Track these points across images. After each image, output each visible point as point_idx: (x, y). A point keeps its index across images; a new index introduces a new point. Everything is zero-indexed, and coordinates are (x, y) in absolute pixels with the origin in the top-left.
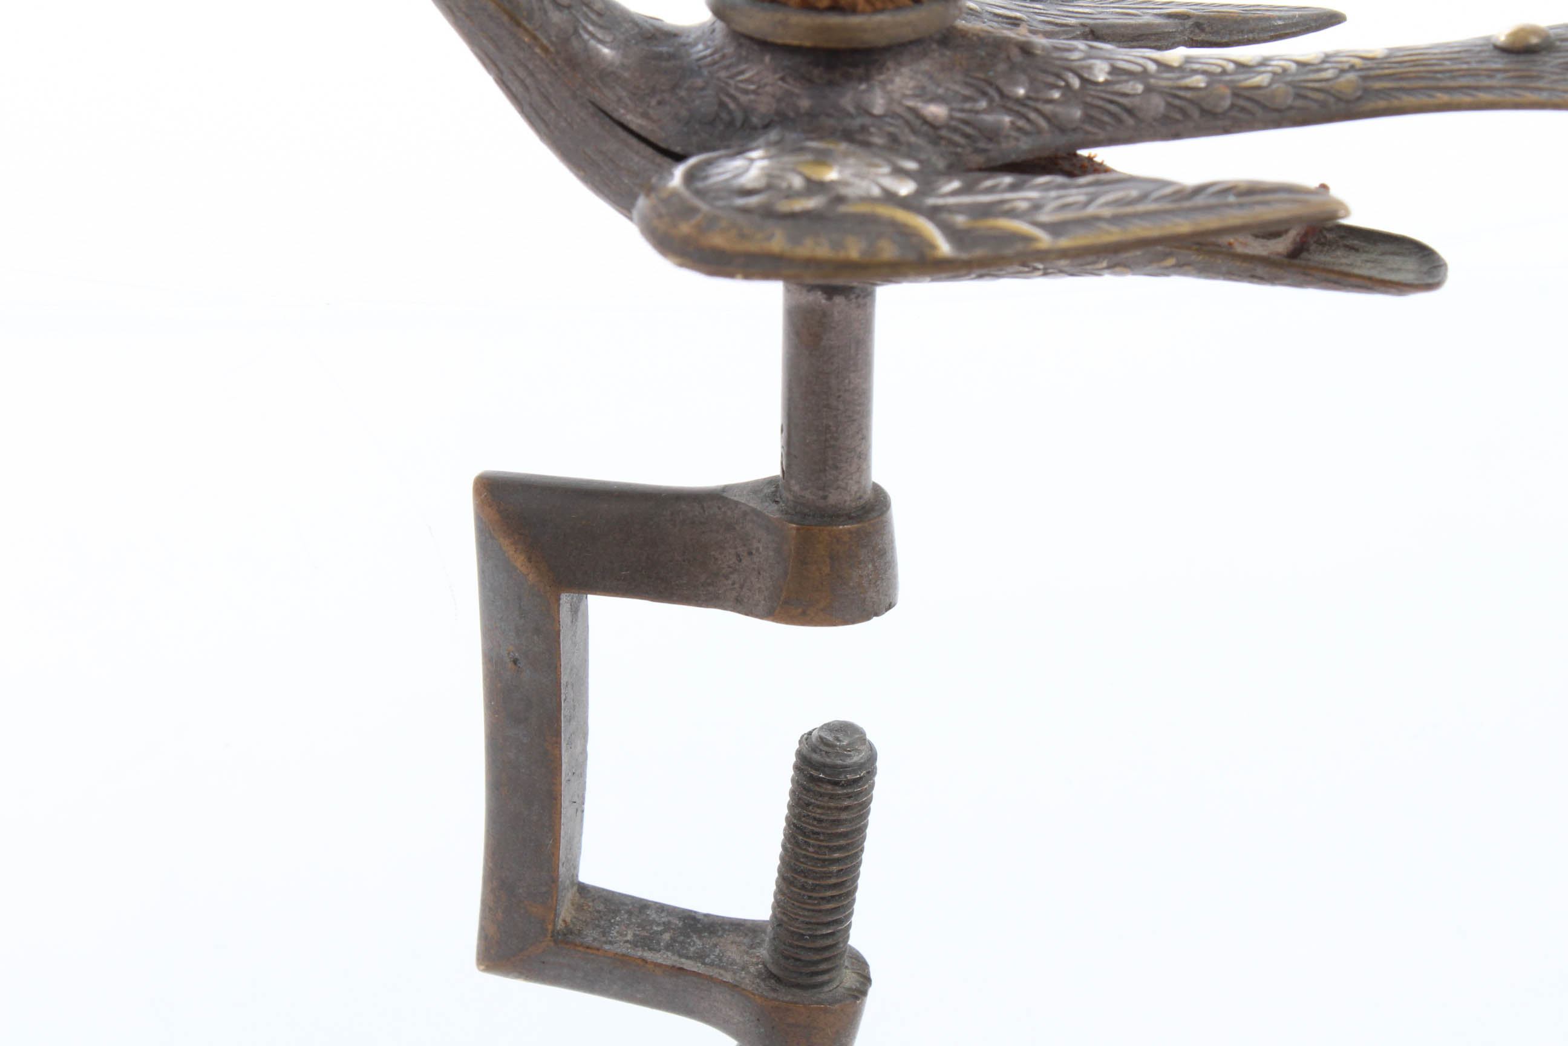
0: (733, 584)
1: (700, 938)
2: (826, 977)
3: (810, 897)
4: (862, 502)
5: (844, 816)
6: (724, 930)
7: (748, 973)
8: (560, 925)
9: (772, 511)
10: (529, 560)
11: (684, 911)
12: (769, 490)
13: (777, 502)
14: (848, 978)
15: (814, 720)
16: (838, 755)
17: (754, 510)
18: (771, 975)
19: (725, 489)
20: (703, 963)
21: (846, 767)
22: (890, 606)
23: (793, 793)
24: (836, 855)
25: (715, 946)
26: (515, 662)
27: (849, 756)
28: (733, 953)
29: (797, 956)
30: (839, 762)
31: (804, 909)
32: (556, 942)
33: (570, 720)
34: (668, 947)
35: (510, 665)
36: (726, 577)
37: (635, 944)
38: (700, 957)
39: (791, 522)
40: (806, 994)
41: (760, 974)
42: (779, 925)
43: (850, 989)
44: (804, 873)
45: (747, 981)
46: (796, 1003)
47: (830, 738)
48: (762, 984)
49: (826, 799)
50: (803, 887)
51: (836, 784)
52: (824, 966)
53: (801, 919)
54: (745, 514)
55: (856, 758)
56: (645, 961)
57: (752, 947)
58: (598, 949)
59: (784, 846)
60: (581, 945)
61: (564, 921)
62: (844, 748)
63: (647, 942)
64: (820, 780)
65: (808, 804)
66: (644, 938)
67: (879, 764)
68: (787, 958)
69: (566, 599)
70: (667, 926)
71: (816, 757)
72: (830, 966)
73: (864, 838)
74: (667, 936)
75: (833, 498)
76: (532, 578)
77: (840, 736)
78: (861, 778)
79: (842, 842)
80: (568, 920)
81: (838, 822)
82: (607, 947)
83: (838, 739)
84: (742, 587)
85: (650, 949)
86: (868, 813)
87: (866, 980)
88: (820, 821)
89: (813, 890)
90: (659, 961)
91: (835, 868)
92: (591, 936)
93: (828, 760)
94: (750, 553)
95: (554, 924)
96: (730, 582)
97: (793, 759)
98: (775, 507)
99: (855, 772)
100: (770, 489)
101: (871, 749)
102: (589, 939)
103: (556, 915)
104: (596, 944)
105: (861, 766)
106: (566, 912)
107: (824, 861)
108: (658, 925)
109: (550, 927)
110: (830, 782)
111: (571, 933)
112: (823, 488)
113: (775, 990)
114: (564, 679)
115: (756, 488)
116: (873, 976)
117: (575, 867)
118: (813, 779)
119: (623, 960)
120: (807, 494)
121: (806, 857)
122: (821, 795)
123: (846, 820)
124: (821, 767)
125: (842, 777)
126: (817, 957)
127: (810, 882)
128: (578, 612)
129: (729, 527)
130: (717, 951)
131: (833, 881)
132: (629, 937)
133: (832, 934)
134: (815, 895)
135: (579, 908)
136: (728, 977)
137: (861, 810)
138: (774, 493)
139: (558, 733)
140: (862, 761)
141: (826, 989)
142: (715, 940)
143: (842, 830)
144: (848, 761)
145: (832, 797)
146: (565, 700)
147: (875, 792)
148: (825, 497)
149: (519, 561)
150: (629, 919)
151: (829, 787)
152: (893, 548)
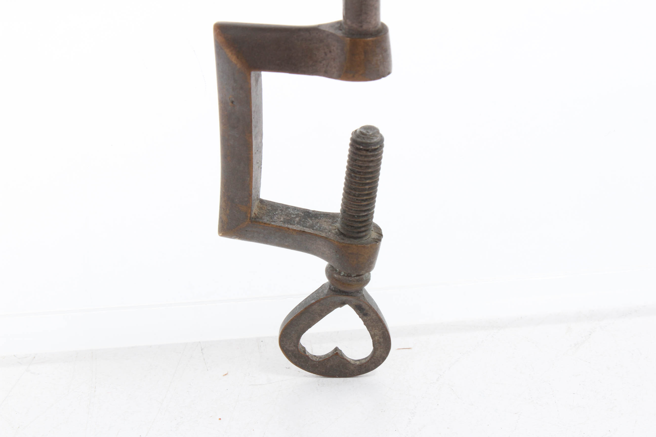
0: (324, 65)
1: (311, 220)
2: (364, 234)
3: (357, 200)
4: (377, 29)
5: (371, 164)
6: (321, 217)
7: (332, 233)
8: (253, 215)
9: (339, 33)
10: (238, 57)
11: (304, 209)
12: (337, 26)
13: (341, 30)
14: (373, 235)
15: (357, 126)
16: (368, 138)
17: (332, 34)
18: (341, 234)
19: (319, 26)
20: (313, 229)
21: (372, 143)
22: (389, 73)
23: (349, 156)
24: (368, 181)
25: (318, 223)
26: (232, 102)
27: (373, 139)
28: (325, 225)
29: (353, 225)
30: (369, 141)
31: (355, 205)
32: (251, 222)
33: (256, 127)
34: (298, 223)
35: (230, 104)
36: (321, 62)
37: (284, 222)
38: (312, 227)
39: (348, 37)
40: (356, 241)
41: (337, 233)
42: (344, 212)
43: (374, 239)
44: (355, 189)
45: (331, 236)
46: (352, 244)
47: (364, 131)
48: (338, 237)
49: (363, 157)
50: (354, 196)
51: (367, 150)
52: (363, 229)
53: (354, 209)
54: (328, 35)
55: (375, 140)
56: (288, 228)
57: (332, 223)
58: (269, 224)
59: (346, 179)
60: (262, 223)
61: (255, 213)
62: (371, 136)
63: (289, 221)
64: (361, 149)
65: (356, 160)
66: (288, 220)
67: (385, 143)
68: (348, 226)
69: (253, 74)
70: (297, 215)
71: (359, 140)
72: (366, 229)
73: (379, 175)
74: (297, 219)
75: (365, 27)
76: (239, 66)
77: (369, 131)
78: (377, 148)
79: (370, 176)
80: (256, 213)
81: (368, 167)
82: (273, 223)
83: (368, 132)
84: (327, 66)
85: (291, 224)
86: (380, 164)
87: (381, 235)
88: (361, 167)
89: (358, 196)
90: (295, 228)
91: (367, 187)
92: (266, 219)
93: (364, 141)
94: (330, 52)
95: (251, 214)
96: (322, 64)
97: (349, 142)
98: (340, 32)
99: (375, 145)
100: (339, 25)
101: (381, 136)
102: (265, 221)
103: (251, 210)
104: (268, 222)
105: (377, 143)
106: (255, 210)
107: (363, 184)
108: (294, 215)
109: (249, 215)
110: (365, 150)
111: (258, 218)
112: (361, 22)
113: (343, 239)
114: (253, 109)
115: (332, 25)
116: (383, 234)
117: (259, 192)
118: (358, 149)
119: (280, 229)
120: (354, 26)
121: (355, 182)
122: (361, 156)
123: (371, 166)
124: (361, 144)
125: (370, 148)
126: (360, 225)
127: (357, 193)
128: (258, 79)
129: (321, 41)
130: (318, 225)
131: (366, 192)
132: (282, 220)
133: (366, 215)
134: (359, 198)
135: (261, 208)
136: (323, 235)
137: (377, 162)
138: (340, 27)
139: (251, 132)
140: (378, 141)
141: (364, 239)
142: (317, 220)
143: (370, 170)
144: (372, 141)
145: (366, 156)
146: (254, 118)
147: (383, 155)
148: (361, 27)
149: (234, 59)
150: (281, 213)
151: (365, 152)
152: (390, 49)
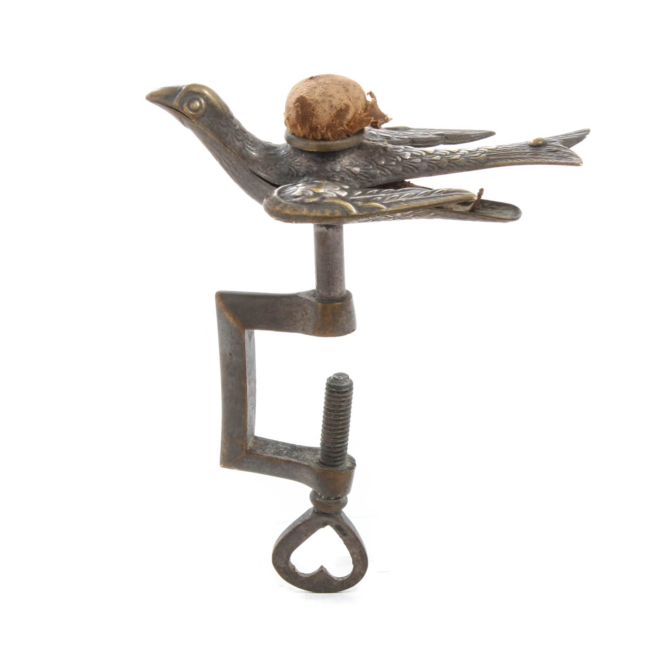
0: (301, 324)
1: (297, 452)
2: (340, 462)
3: (333, 434)
4: (342, 296)
5: (343, 404)
6: (305, 450)
7: (313, 462)
8: (248, 448)
9: (313, 300)
10: (234, 319)
11: (291, 444)
12: (312, 293)
13: (315, 297)
14: (348, 464)
16: (340, 383)
17: (307, 300)
18: (322, 463)
19: (298, 293)
20: (298, 459)
21: (342, 387)
22: (353, 330)
23: (326, 398)
24: (341, 418)
25: (302, 454)
26: (230, 354)
27: (343, 383)
28: (308, 456)
29: (329, 455)
30: (340, 385)
31: (331, 438)
32: (247, 453)
33: (250, 374)
34: (285, 455)
35: (229, 356)
36: (299, 322)
37: (274, 454)
38: (297, 458)
39: (319, 302)
40: (333, 469)
41: (317, 463)
42: (323, 445)
43: (348, 467)
44: (331, 425)
45: (313, 464)
46: (329, 471)
47: (337, 377)
48: (318, 466)
49: (336, 398)
50: (330, 430)
51: (339, 392)
52: (339, 459)
53: (330, 441)
54: (304, 301)
55: (346, 384)
56: (277, 458)
57: (315, 455)
58: (261, 455)
59: (324, 417)
60: (256, 454)
61: (250, 447)
62: (342, 380)
63: (279, 453)
65: (330, 401)
66: (277, 452)
67: (354, 386)
68: (326, 456)
69: (246, 331)
70: (285, 449)
71: (332, 384)
72: (341, 459)
73: (350, 412)
74: (285, 452)
75: (333, 294)
76: (235, 325)
77: (340, 377)
78: (347, 391)
79: (342, 413)
80: (251, 446)
81: (340, 406)
82: (264, 455)
84: (304, 325)
85: (279, 455)
86: (351, 403)
87: (354, 464)
88: (334, 406)
89: (333, 431)
90: (283, 459)
91: (341, 423)
92: (259, 452)
93: (336, 385)
94: (306, 314)
95: (246, 448)
97: (325, 386)
98: (314, 298)
99: (346, 388)
100: (313, 293)
101: (351, 381)
102: (258, 453)
103: (247, 444)
104: (261, 454)
105: (347, 386)
106: (250, 444)
107: (336, 420)
108: (282, 448)
109: (245, 448)
110: (337, 392)
111: (252, 450)
112: (329, 291)
113: (322, 467)
114: (247, 360)
115: (308, 293)
116: (356, 464)
117: (253, 429)
118: (333, 392)
119: (270, 459)
120: (324, 294)
121: (331, 419)
122: (334, 397)
123: (343, 406)
124: (334, 387)
125: (341, 391)
126: (336, 455)
127: (333, 428)
128: (251, 336)
129: (300, 305)
130: (303, 456)
131: (340, 427)
132: (272, 452)
133: (341, 447)
134: (333, 432)
135: (255, 443)
136: (306, 464)
137: (349, 402)
138: (314, 294)
139: (245, 378)
141: (340, 467)
142: (301, 453)
143: (341, 409)
144: (343, 385)
145: (338, 397)
146: (247, 367)
147: (353, 396)
148: (329, 294)
149: (231, 319)
150: (272, 446)
151: (337, 394)
152: (354, 311)
